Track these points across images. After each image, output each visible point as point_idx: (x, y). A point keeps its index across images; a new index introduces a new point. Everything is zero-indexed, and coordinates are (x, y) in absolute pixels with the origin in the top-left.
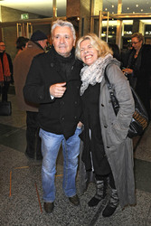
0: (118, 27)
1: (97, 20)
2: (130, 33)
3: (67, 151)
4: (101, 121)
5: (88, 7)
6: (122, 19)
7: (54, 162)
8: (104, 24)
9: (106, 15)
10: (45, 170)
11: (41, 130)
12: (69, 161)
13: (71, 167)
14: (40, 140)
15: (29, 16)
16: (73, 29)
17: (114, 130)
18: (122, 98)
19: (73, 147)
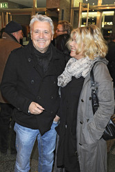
0: (98, 18)
1: (77, 11)
2: (111, 23)
3: (43, 147)
4: (78, 117)
6: (102, 11)
7: (29, 158)
8: (84, 15)
9: (86, 7)
10: (18, 167)
11: (16, 124)
12: (44, 156)
13: (47, 163)
14: (15, 134)
15: (9, 5)
16: (52, 24)
17: (89, 129)
18: (103, 98)
19: (49, 143)
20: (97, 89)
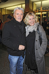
5: (32, 9)
6: (42, 12)
20: (41, 35)
